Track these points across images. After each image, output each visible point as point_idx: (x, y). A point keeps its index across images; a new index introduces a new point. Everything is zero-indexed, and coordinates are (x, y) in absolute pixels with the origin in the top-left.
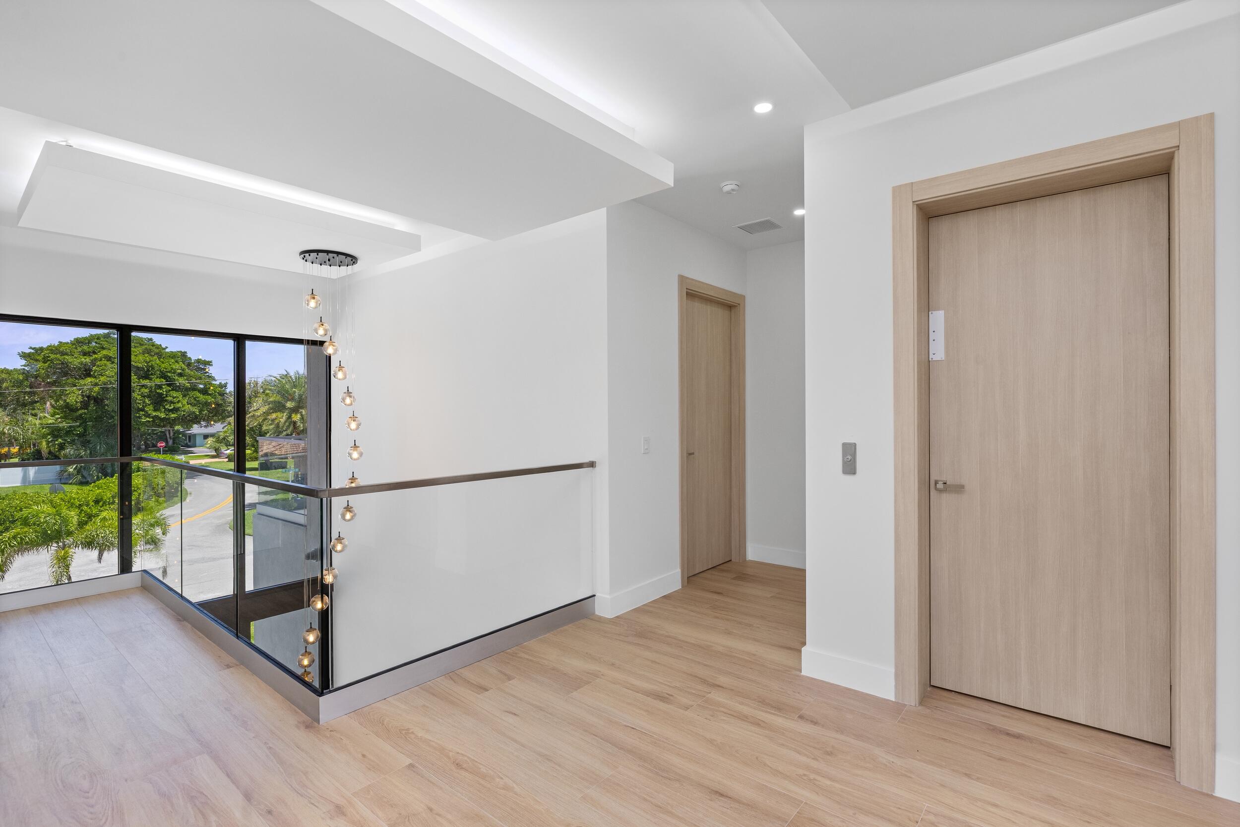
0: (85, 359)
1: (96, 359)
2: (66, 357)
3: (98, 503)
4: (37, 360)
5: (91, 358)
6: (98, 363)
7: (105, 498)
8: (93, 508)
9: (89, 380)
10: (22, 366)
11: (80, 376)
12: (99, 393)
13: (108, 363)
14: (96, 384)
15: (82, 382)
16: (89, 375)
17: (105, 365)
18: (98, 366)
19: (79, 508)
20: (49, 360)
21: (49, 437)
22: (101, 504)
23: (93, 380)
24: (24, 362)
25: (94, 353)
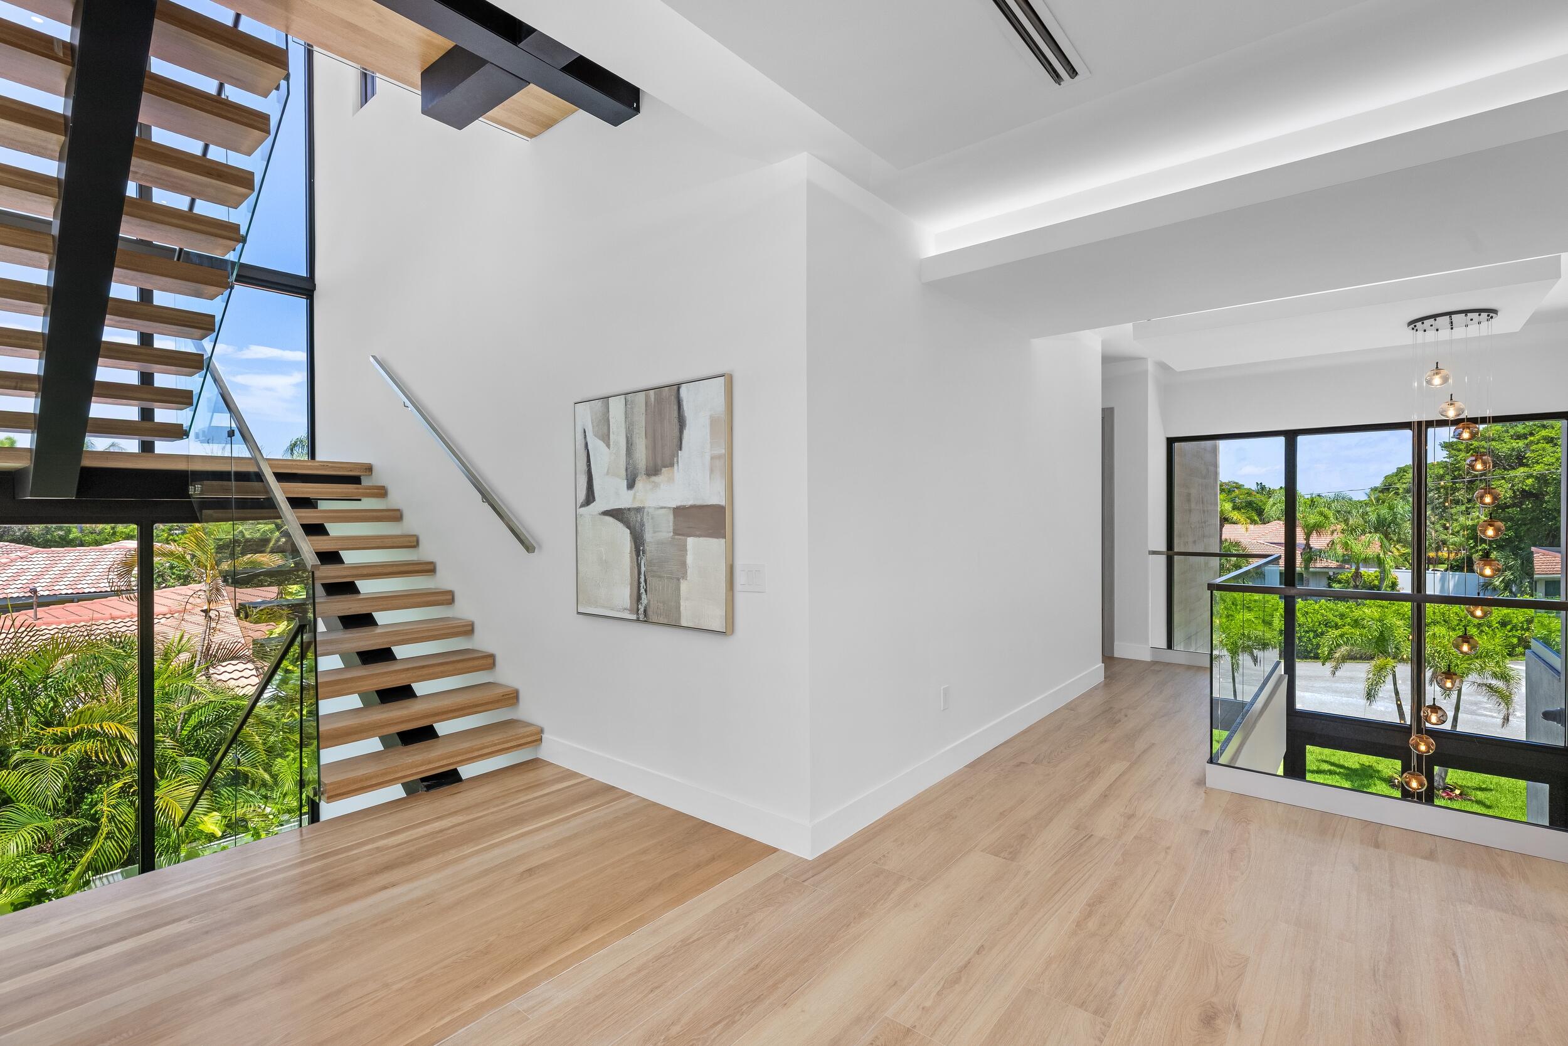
0: (1517, 443)
1: (1532, 442)
2: (1494, 443)
3: (1505, 626)
4: (1460, 450)
5: (1526, 442)
6: (1534, 447)
7: (1515, 621)
8: (1496, 630)
9: (1522, 469)
10: (1444, 458)
11: (1510, 466)
12: (1533, 485)
13: (1547, 446)
14: (1530, 476)
15: (1512, 473)
16: (1522, 465)
17: (1544, 449)
18: (1533, 451)
19: (1479, 628)
20: (1471, 449)
21: (1471, 541)
22: (1509, 627)
23: (1526, 469)
24: (1445, 453)
25: (1532, 434)
